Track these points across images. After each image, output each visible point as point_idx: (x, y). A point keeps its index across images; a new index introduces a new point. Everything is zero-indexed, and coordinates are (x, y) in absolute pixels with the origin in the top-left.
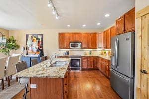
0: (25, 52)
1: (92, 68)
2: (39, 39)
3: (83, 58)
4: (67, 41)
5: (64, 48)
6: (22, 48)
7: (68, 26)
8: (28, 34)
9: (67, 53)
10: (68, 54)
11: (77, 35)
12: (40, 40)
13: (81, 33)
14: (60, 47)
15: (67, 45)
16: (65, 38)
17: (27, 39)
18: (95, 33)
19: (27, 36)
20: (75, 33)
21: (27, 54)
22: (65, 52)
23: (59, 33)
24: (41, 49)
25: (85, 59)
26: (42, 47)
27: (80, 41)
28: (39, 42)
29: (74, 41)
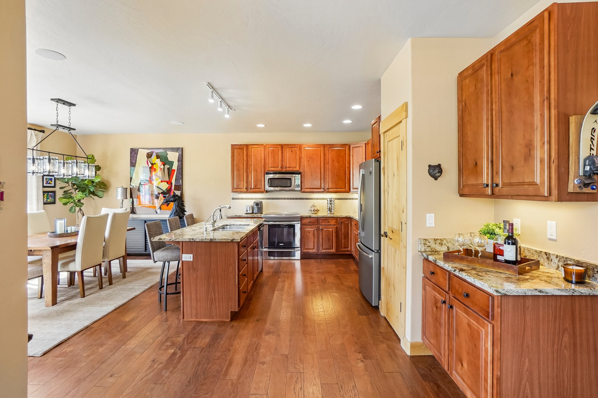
0: (127, 203)
1: (333, 250)
2: (171, 163)
3: (305, 221)
4: (256, 171)
5: (248, 190)
6: (120, 190)
7: (261, 126)
8: (134, 146)
9: (259, 205)
10: (260, 210)
11: (288, 153)
12: (175, 167)
13: (300, 146)
14: (236, 189)
15: (256, 181)
16: (253, 161)
17: (133, 164)
18: (344, 145)
19: (134, 152)
20: (282, 146)
21: (133, 211)
22: (251, 203)
23: (234, 147)
24: (178, 193)
25: (311, 224)
26: (179, 187)
27: (297, 169)
28: (170, 172)
29: (279, 169)
